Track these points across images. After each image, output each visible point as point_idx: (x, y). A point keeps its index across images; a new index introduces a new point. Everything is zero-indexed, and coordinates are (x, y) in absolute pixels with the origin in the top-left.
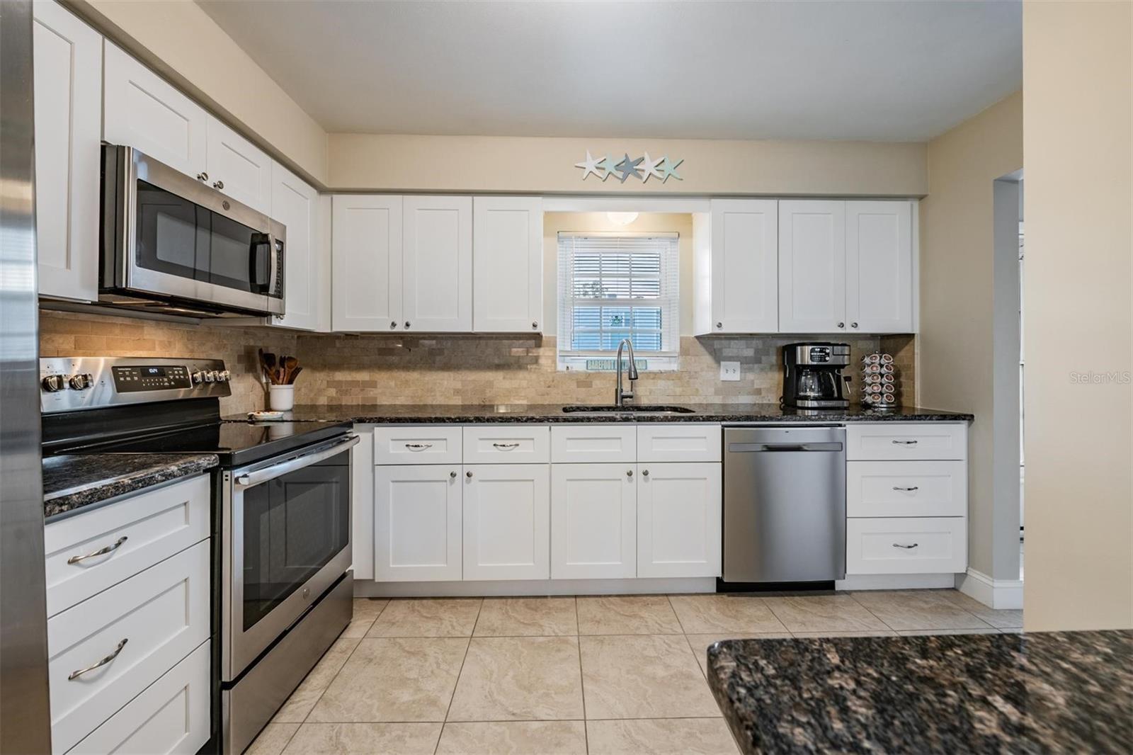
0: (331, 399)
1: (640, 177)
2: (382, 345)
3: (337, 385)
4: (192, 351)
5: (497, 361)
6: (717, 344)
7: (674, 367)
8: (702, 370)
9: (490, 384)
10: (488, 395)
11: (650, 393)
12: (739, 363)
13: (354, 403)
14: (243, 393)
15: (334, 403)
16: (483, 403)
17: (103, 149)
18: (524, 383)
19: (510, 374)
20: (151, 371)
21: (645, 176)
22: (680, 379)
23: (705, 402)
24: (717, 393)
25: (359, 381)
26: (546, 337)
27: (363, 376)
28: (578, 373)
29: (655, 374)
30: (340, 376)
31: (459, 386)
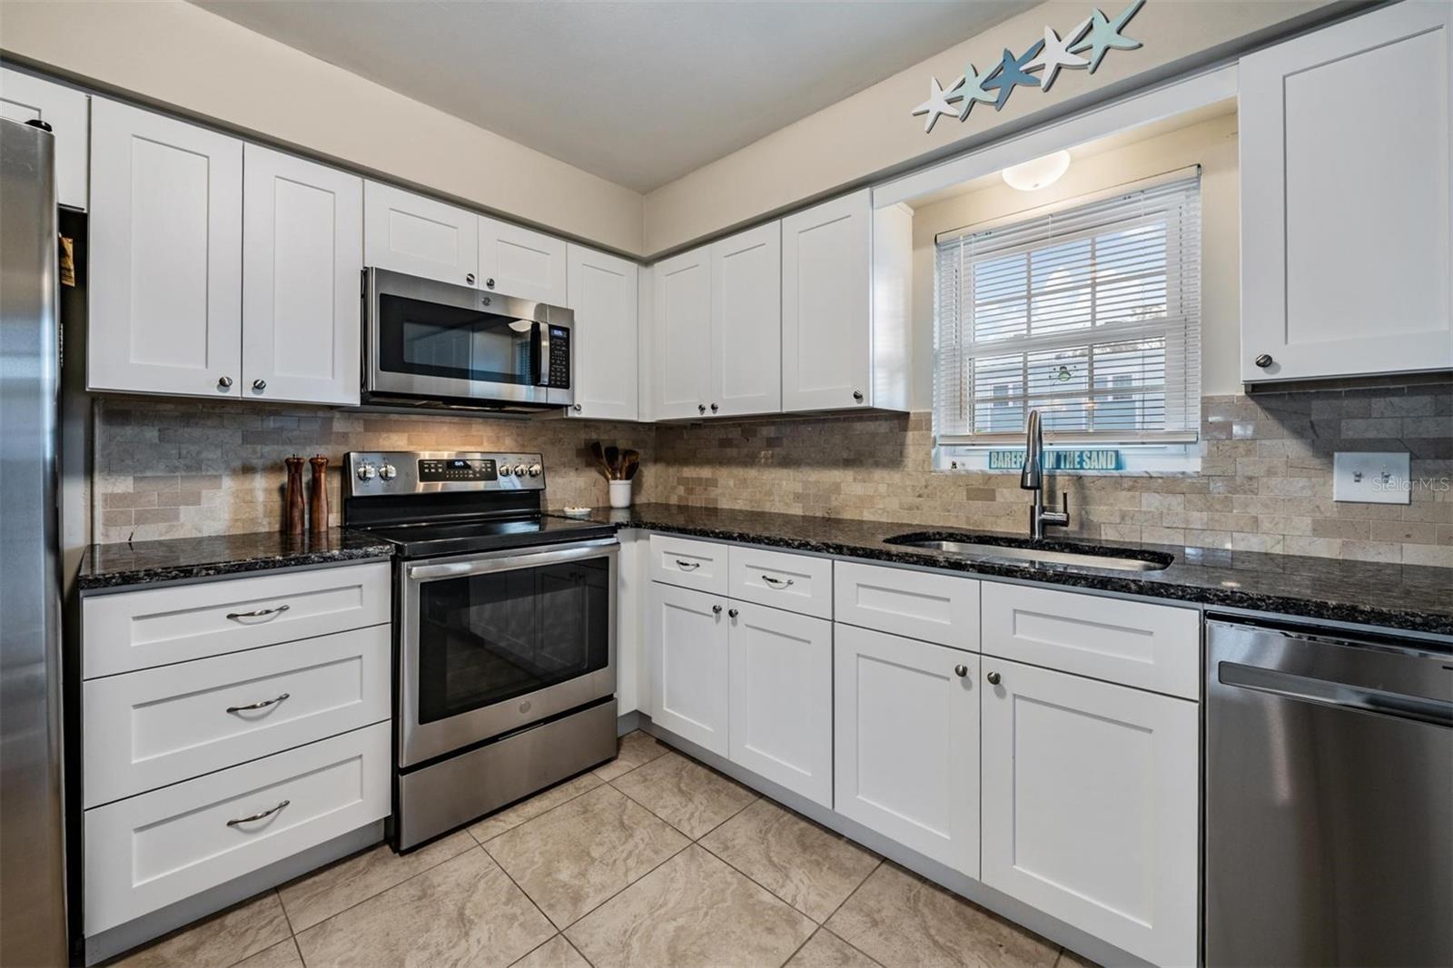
0: (680, 498)
1: (1037, 82)
2: (722, 434)
3: (682, 481)
4: (523, 446)
5: (845, 455)
6: (1320, 410)
7: (1194, 465)
8: (1271, 472)
9: (836, 488)
10: (834, 503)
11: (1123, 518)
12: (1406, 456)
13: (698, 505)
14: (583, 487)
15: (683, 503)
16: (826, 515)
17: (365, 273)
18: (883, 488)
19: (862, 474)
20: (457, 464)
21: (1045, 77)
22: (1203, 491)
23: (1278, 550)
24: (1320, 529)
25: (702, 479)
26: (915, 414)
27: (706, 472)
28: (969, 474)
29: (1136, 479)
30: (689, 472)
31: (799, 488)
